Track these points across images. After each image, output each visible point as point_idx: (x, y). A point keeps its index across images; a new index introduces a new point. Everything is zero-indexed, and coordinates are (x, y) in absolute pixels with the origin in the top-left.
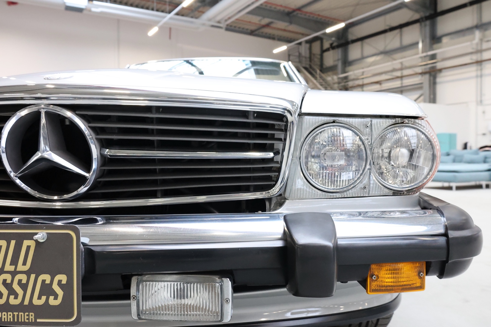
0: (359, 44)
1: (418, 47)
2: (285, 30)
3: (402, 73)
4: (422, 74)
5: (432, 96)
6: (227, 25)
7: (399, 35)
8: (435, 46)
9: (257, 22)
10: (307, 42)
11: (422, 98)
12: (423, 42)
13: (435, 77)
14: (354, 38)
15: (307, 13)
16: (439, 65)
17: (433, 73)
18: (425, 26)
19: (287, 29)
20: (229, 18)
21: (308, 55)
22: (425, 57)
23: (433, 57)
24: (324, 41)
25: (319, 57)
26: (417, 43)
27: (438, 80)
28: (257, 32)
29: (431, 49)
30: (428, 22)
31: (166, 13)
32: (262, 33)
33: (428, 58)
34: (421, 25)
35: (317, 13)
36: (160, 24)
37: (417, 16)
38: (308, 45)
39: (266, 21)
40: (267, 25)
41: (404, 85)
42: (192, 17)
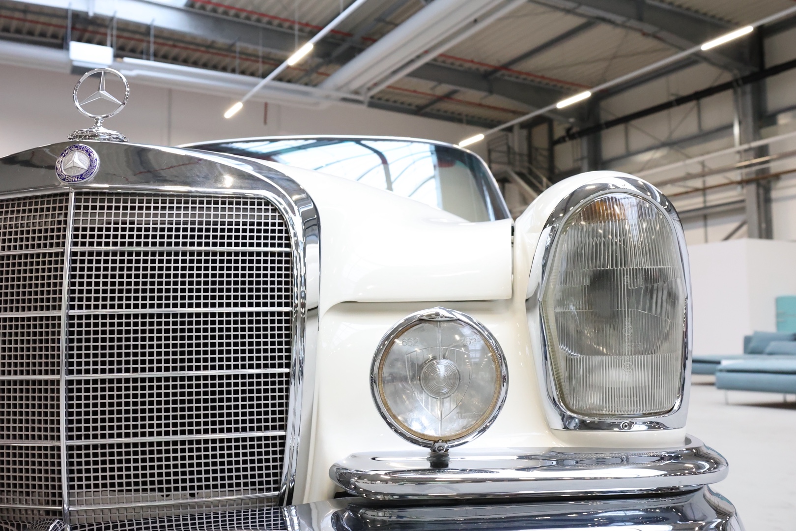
0: (620, 128)
1: (732, 134)
2: (480, 105)
3: (704, 182)
4: (743, 183)
5: (764, 226)
6: (372, 97)
7: (695, 111)
8: (764, 131)
9: (429, 92)
10: (523, 125)
11: (744, 228)
12: (740, 123)
13: (767, 190)
14: (611, 118)
15: (520, 73)
16: (775, 167)
17: (763, 182)
18: (744, 93)
19: (484, 102)
20: (376, 85)
21: (525, 150)
22: (746, 151)
23: (762, 151)
24: (555, 124)
25: (545, 153)
26: (731, 126)
27: (774, 194)
28: (428, 110)
29: (757, 136)
30: (748, 88)
31: (258, 76)
32: (439, 110)
33: (752, 153)
34: (735, 93)
35: (540, 74)
36: (248, 96)
37: (727, 77)
38: (525, 132)
39: (444, 89)
40: (448, 97)
41: (708, 204)
42: (306, 84)
